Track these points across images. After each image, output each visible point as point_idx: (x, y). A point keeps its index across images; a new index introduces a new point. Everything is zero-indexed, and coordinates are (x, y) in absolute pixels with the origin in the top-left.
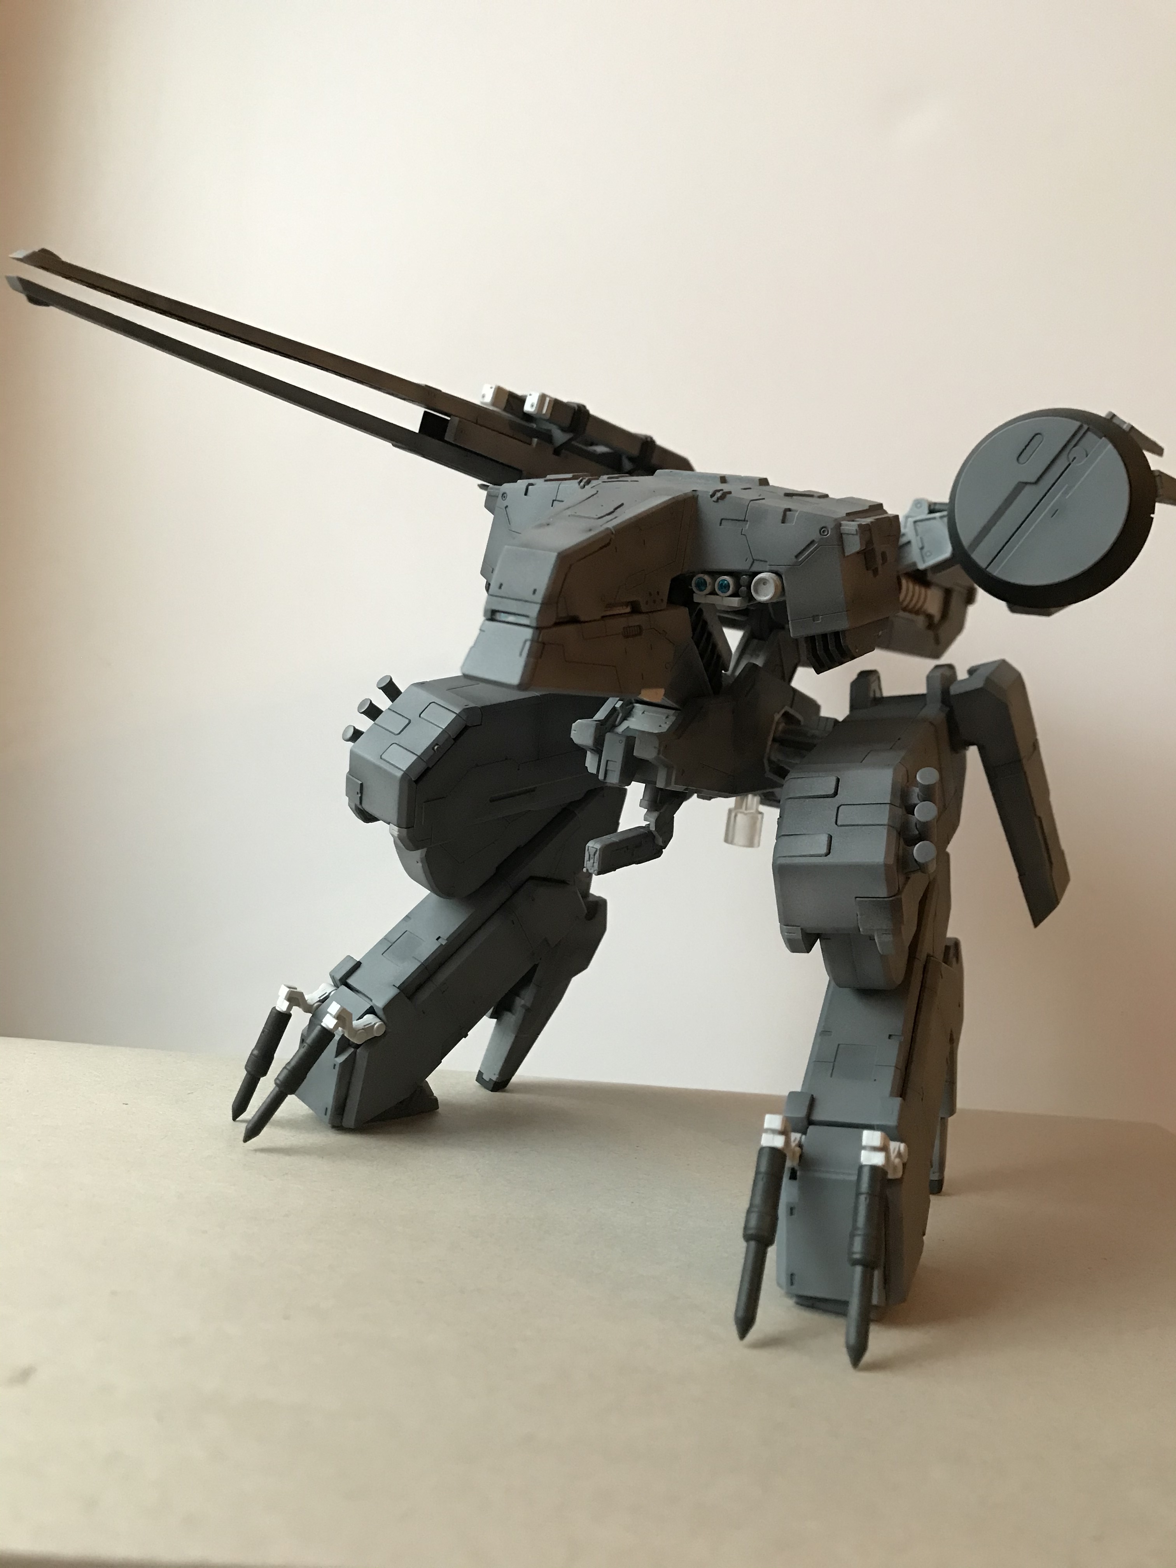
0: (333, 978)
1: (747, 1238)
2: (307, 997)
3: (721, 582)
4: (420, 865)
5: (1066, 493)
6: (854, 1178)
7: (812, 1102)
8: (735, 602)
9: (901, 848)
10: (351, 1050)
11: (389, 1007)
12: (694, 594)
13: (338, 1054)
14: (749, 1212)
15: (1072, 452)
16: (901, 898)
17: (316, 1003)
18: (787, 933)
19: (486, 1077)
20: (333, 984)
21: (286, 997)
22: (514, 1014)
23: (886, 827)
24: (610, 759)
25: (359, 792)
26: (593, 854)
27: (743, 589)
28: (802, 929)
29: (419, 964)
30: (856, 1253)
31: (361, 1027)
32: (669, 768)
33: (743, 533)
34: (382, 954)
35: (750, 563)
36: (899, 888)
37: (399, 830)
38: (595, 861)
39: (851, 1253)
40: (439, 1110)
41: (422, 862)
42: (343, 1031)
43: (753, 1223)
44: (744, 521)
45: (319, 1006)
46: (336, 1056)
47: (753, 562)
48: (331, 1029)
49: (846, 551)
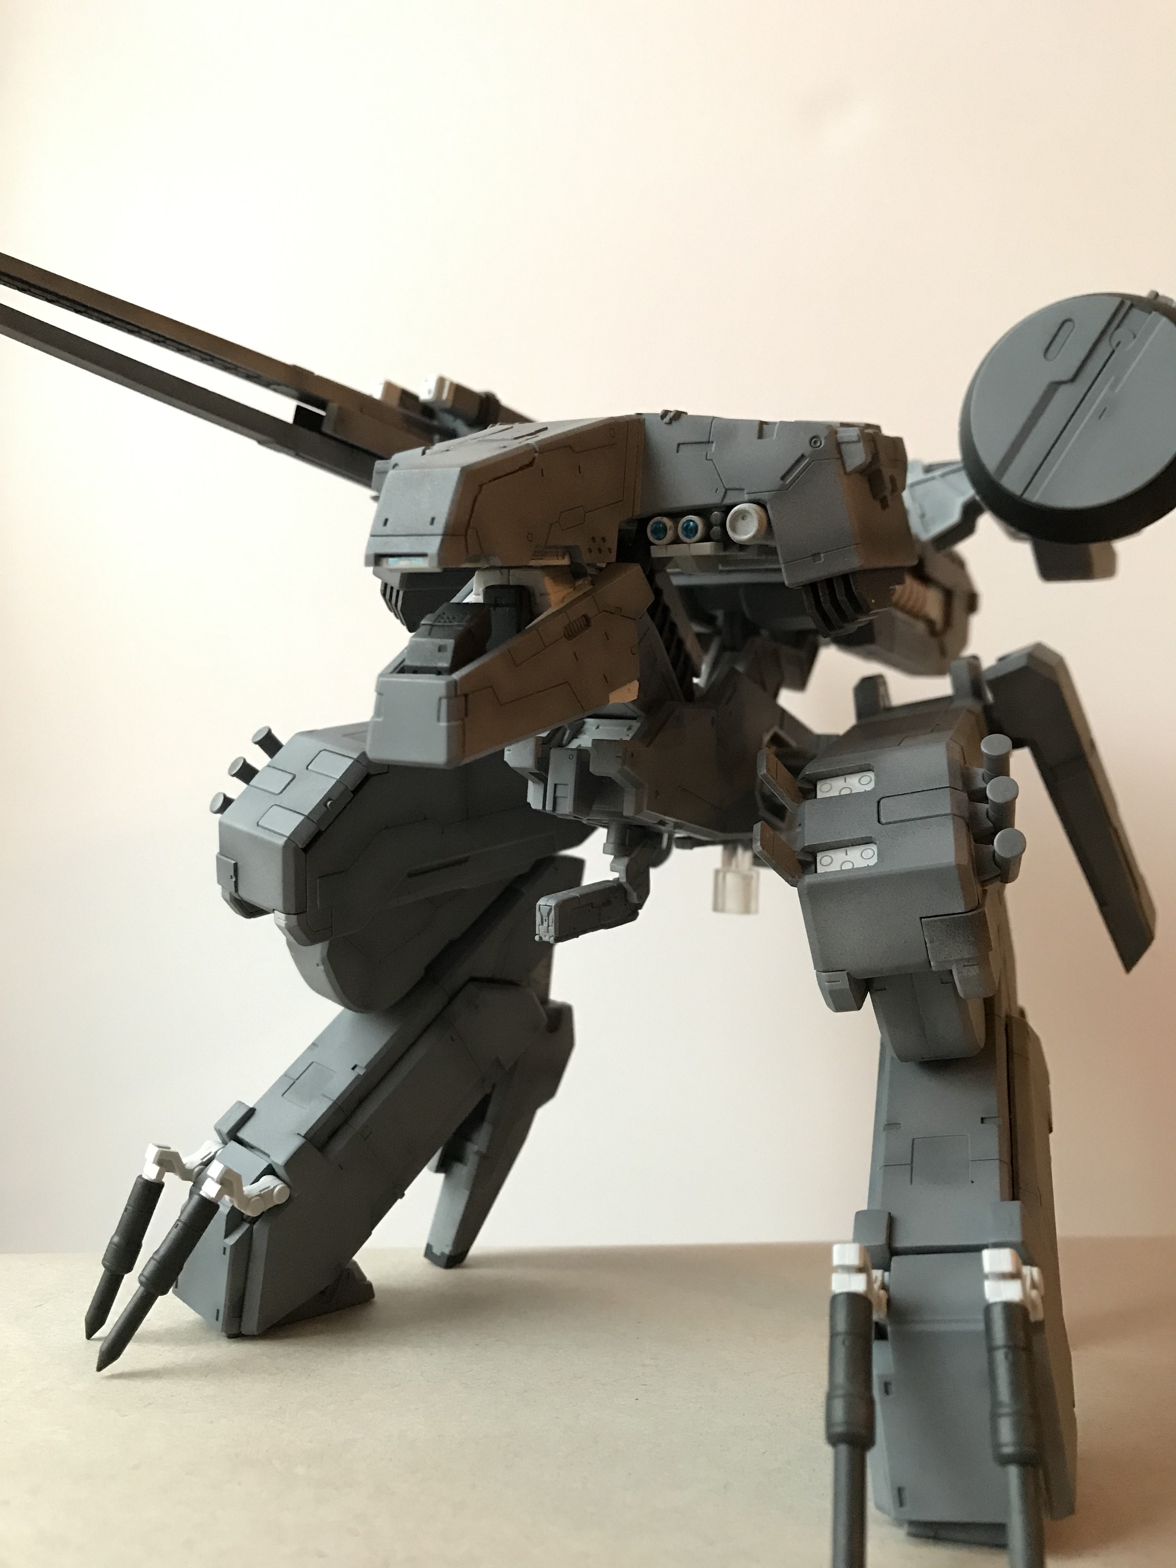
0: (219, 1132)
1: (833, 1439)
2: (185, 1160)
3: (685, 525)
4: (322, 967)
5: (1113, 387)
6: (981, 1327)
7: (891, 1222)
8: (707, 548)
9: (972, 847)
10: (246, 1226)
11: (293, 1162)
12: (652, 547)
13: (228, 1234)
14: (830, 1397)
15: (1114, 337)
16: (984, 911)
17: (196, 1167)
18: (828, 982)
19: (437, 1251)
20: (221, 1142)
21: (154, 1161)
22: (465, 1164)
23: (950, 817)
24: (558, 783)
25: (233, 875)
26: (546, 915)
27: (716, 529)
28: (848, 974)
29: (330, 1103)
30: (1006, 1445)
31: (256, 1192)
32: (638, 786)
33: (708, 458)
34: (283, 1095)
35: (722, 494)
36: (979, 901)
37: (286, 917)
38: (550, 924)
39: (997, 1445)
40: (376, 1299)
41: (323, 964)
42: (231, 1201)
43: (839, 1414)
44: (709, 442)
45: (201, 1171)
46: (226, 1236)
47: (726, 493)
48: (212, 1198)
49: (847, 465)
